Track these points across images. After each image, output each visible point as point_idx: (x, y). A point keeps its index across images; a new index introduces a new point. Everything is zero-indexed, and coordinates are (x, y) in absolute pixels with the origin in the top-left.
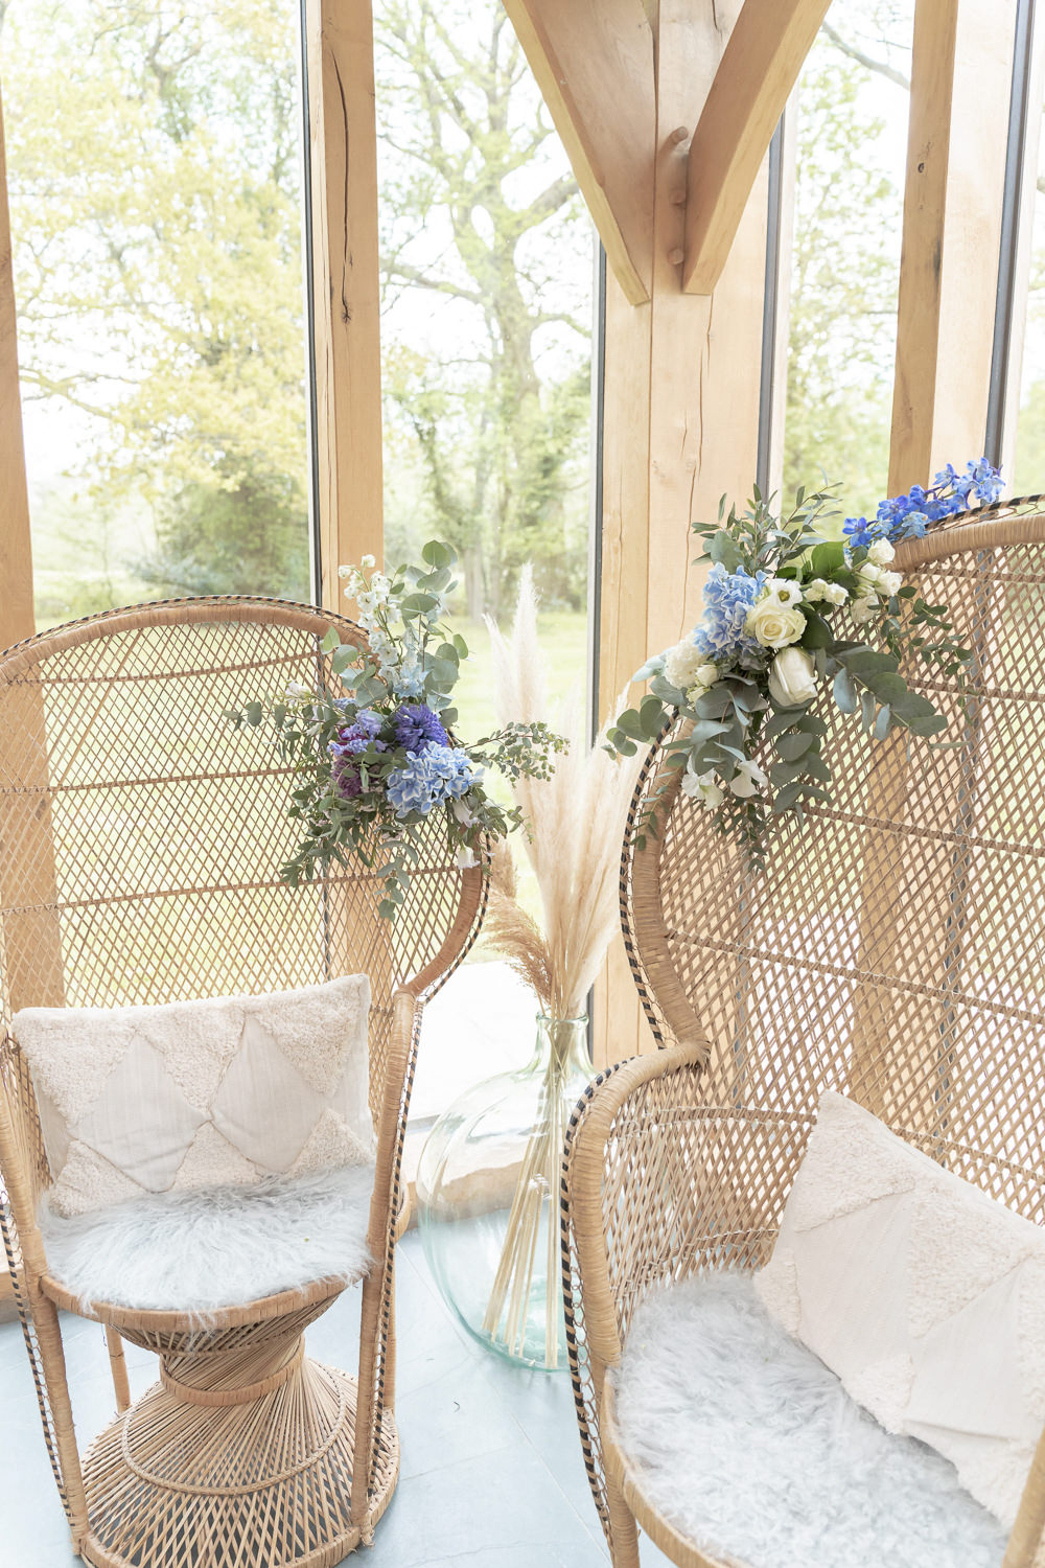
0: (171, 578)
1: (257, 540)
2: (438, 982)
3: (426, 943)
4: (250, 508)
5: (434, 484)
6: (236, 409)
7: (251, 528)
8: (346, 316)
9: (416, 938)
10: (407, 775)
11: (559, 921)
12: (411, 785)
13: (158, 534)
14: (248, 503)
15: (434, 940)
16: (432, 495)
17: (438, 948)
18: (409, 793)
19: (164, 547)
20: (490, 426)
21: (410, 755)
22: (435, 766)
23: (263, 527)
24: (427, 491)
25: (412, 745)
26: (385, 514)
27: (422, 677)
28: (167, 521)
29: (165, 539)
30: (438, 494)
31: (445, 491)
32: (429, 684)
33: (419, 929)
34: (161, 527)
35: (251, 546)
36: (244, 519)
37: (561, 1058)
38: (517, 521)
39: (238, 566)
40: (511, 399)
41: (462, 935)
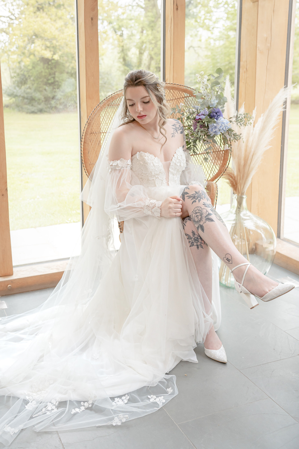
0: (19, 94)
1: (52, 79)
2: (217, 179)
3: (214, 170)
4: (49, 67)
5: (123, 55)
6: (57, 29)
7: (50, 74)
8: (177, 9)
9: (211, 169)
10: (215, 125)
11: (239, 170)
12: (216, 127)
13: (12, 78)
14: (49, 65)
15: (216, 169)
16: (121, 60)
17: (217, 171)
18: (215, 129)
19: (14, 83)
20: (145, 32)
21: (215, 120)
22: (222, 122)
23: (54, 74)
24: (119, 58)
25: (216, 117)
26: (100, 68)
27: (217, 101)
28: (15, 72)
29: (14, 80)
30: (124, 60)
31: (127, 58)
32: (219, 103)
33: (212, 167)
34: (13, 75)
35: (50, 82)
36: (47, 71)
37: (240, 206)
38: (155, 70)
39: (45, 90)
40: (153, 22)
41: (224, 167)
